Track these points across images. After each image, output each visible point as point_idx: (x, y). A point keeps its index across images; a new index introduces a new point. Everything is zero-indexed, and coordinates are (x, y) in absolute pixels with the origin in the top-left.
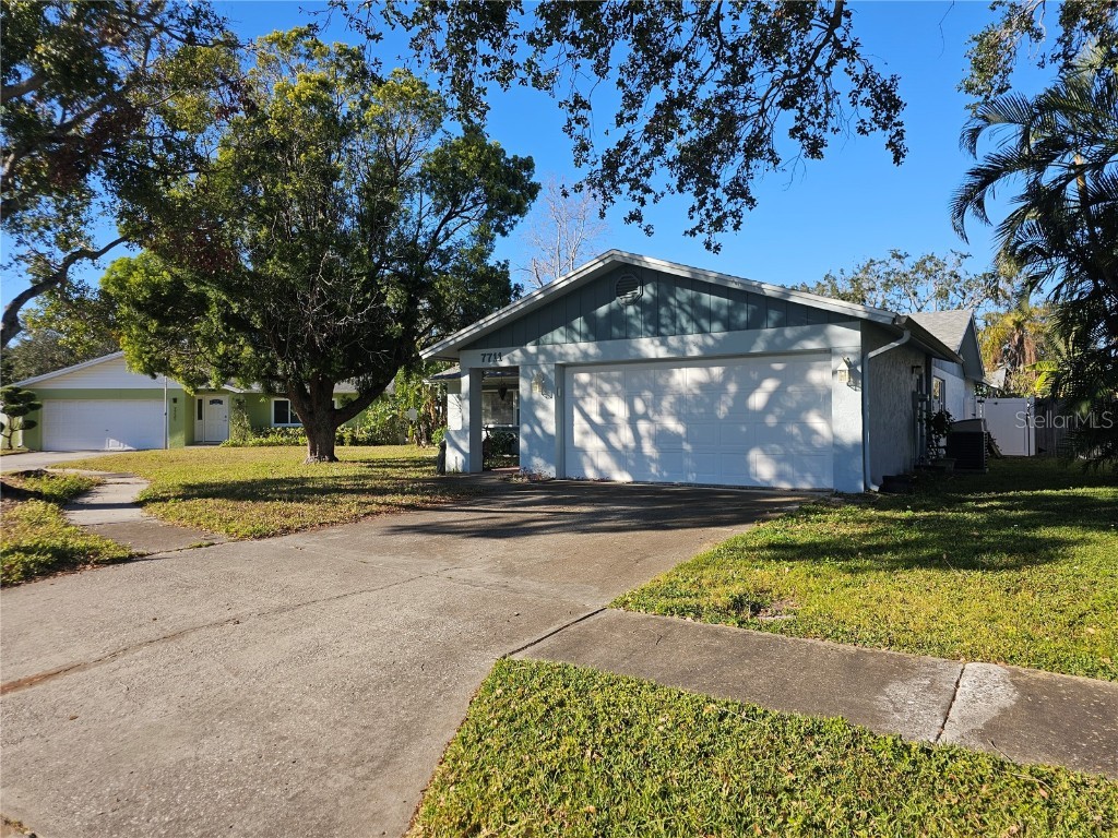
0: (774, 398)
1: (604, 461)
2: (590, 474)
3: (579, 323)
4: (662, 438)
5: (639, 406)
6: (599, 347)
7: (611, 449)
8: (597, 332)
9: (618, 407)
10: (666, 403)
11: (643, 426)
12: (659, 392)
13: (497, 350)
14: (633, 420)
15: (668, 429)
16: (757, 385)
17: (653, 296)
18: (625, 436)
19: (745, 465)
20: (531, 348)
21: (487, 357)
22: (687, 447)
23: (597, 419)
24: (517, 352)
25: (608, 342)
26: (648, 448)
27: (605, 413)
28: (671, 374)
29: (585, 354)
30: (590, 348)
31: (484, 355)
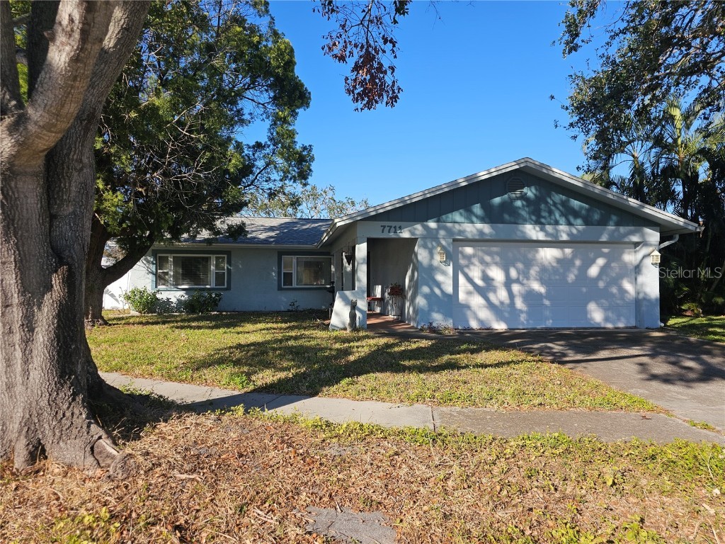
0: (603, 270)
1: (485, 314)
2: (474, 325)
3: (477, 209)
4: (530, 296)
5: (513, 273)
6: (493, 228)
7: (491, 305)
8: (491, 216)
9: (497, 274)
10: (534, 271)
11: (516, 288)
12: (529, 263)
13: (398, 224)
14: (508, 283)
15: (533, 290)
16: (593, 262)
17: (535, 195)
18: (502, 294)
19: (585, 312)
20: (432, 224)
21: (387, 229)
22: (547, 302)
23: (480, 283)
24: (419, 227)
25: (500, 226)
26: (519, 304)
27: (486, 278)
28: (537, 252)
29: (481, 232)
30: (486, 228)
31: (384, 227)
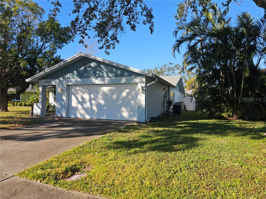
0: (128, 94)
1: (82, 112)
3: (75, 72)
4: (98, 105)
5: (92, 96)
6: (81, 80)
7: (84, 109)
9: (86, 96)
11: (93, 102)
12: (97, 93)
13: (50, 80)
14: (90, 100)
15: (100, 103)
16: (123, 91)
17: (95, 65)
18: (88, 105)
20: (61, 79)
21: (47, 82)
22: (105, 108)
23: (80, 100)
24: (57, 80)
26: (95, 108)
27: (82, 98)
28: (101, 88)
